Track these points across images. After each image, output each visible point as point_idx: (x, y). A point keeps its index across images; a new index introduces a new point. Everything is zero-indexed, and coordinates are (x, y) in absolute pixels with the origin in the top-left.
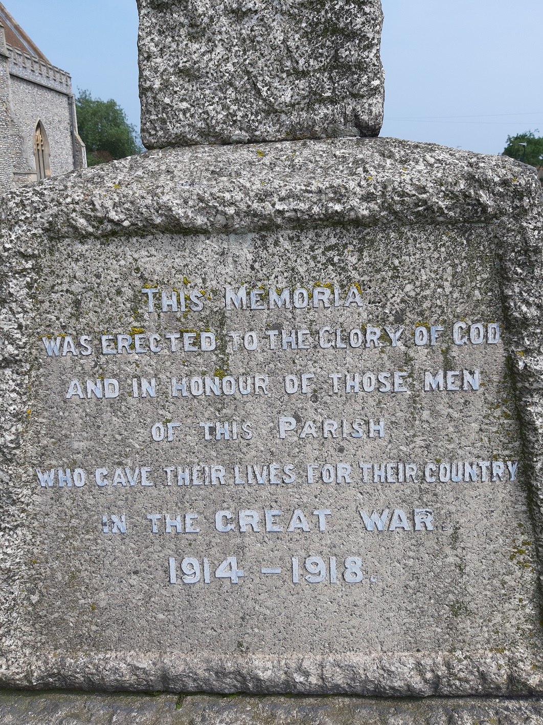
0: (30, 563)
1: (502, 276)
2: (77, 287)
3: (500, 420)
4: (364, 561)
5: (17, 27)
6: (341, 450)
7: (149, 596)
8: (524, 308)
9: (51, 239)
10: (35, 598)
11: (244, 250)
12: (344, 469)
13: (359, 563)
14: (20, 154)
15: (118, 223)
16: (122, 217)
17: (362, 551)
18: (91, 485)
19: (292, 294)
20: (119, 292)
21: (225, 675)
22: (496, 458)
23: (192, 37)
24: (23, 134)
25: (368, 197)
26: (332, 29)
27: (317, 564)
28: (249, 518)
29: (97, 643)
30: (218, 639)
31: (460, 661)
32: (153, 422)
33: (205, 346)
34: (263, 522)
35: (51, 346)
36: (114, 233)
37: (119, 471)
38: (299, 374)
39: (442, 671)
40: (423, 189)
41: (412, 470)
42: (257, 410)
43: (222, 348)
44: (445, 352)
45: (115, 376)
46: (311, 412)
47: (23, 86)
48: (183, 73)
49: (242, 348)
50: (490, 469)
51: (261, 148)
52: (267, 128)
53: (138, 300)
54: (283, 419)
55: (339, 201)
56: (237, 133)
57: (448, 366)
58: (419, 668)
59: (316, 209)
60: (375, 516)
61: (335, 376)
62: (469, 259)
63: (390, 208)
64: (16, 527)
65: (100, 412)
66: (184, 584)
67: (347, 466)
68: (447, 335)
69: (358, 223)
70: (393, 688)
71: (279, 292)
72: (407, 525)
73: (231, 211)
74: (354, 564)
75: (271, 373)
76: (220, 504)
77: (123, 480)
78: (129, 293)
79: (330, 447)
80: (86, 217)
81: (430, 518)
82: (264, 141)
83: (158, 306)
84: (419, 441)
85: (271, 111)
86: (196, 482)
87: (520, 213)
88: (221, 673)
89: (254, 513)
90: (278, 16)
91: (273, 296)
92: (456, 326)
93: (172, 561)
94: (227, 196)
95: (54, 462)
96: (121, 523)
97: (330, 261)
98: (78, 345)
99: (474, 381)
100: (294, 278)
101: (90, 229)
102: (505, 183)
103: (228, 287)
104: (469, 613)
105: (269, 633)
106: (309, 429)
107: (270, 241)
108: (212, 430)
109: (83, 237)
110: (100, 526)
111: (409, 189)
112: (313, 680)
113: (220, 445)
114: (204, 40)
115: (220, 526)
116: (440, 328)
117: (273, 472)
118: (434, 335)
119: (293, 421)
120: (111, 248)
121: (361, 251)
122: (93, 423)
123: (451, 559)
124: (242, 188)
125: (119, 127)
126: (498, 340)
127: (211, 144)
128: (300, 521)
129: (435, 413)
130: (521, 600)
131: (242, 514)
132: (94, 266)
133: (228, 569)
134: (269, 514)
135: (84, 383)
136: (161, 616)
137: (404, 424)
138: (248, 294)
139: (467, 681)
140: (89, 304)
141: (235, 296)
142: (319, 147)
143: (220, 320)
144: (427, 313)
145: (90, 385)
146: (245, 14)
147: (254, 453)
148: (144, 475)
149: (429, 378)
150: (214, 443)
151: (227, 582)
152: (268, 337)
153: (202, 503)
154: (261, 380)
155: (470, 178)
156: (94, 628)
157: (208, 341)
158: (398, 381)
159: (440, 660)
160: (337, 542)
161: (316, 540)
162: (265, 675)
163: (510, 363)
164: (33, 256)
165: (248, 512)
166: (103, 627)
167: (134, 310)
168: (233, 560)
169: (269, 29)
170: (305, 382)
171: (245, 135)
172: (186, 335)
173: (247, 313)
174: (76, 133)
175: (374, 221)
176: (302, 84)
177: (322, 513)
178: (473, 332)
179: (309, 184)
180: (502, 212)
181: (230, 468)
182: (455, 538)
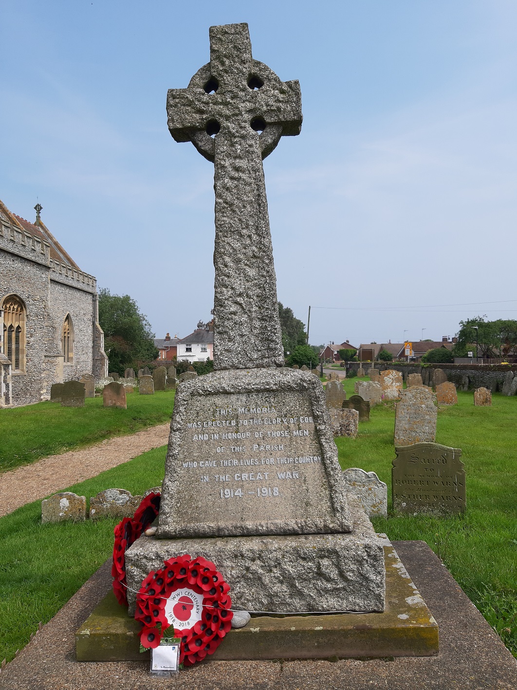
0: (178, 493)
1: (311, 404)
2: (198, 409)
3: (315, 444)
4: (279, 489)
5: (56, 244)
6: (271, 454)
7: (214, 503)
8: (317, 412)
9: (192, 396)
10: (178, 505)
11: (244, 398)
12: (272, 460)
13: (277, 489)
14: (52, 341)
15: (210, 392)
16: (212, 390)
17: (278, 486)
18: (199, 467)
19: (256, 410)
20: (209, 410)
21: (237, 528)
22: (314, 455)
23: (229, 341)
24: (56, 326)
25: (275, 384)
26: (267, 340)
27: (265, 490)
28: (245, 476)
29: (197, 520)
30: (235, 517)
31: (309, 521)
32: (217, 447)
33: (232, 424)
34: (249, 477)
35: (189, 425)
36: (209, 394)
37: (207, 462)
38: (259, 432)
39: (303, 524)
40: (289, 382)
41: (291, 460)
42: (247, 443)
43: (237, 425)
44: (298, 425)
45: (207, 433)
46: (262, 443)
47: (58, 288)
48: (226, 350)
49: (243, 425)
50: (313, 459)
51: (248, 370)
52: (250, 365)
53: (215, 412)
54: (254, 445)
55: (268, 385)
56: (241, 366)
57: (299, 429)
58: (297, 523)
59: (262, 387)
60: (282, 474)
61: (269, 432)
62: (303, 400)
63: (281, 387)
64: (175, 480)
65: (202, 444)
66: (225, 498)
67: (273, 459)
68: (298, 420)
69: (273, 391)
70: (288, 530)
71: (253, 409)
72: (291, 477)
73: (240, 388)
74: (276, 490)
75: (251, 432)
76: (236, 472)
77: (208, 465)
78: (212, 410)
79: (268, 454)
80: (202, 390)
81: (297, 474)
82: (249, 368)
83: (220, 413)
84: (293, 451)
85: (251, 360)
86: (229, 465)
87: (314, 388)
88: (236, 527)
89: (246, 474)
90: (253, 336)
91: (251, 410)
92: (301, 418)
93: (222, 490)
94: (239, 384)
95: (188, 460)
96: (207, 479)
97: (267, 400)
98: (197, 425)
99: (307, 433)
100: (257, 405)
101: (203, 393)
102: (310, 381)
103: (239, 408)
104: (311, 505)
105: (251, 514)
106: (262, 448)
107: (250, 396)
108: (234, 449)
109: (200, 395)
110: (200, 480)
111: (286, 382)
112: (264, 528)
113: (236, 454)
114: (232, 342)
115: (236, 479)
116: (297, 418)
117: (252, 461)
118: (295, 420)
119: (257, 446)
120: (208, 398)
121: (274, 398)
122: (200, 447)
123: (304, 488)
124: (243, 382)
125: (131, 317)
126: (312, 421)
127: (234, 369)
128: (260, 476)
129: (296, 442)
130: (326, 501)
131: (243, 475)
132: (203, 403)
133: (239, 493)
134: (251, 474)
135: (198, 436)
136: (218, 509)
137: (289, 446)
138: (245, 409)
139: (312, 528)
140: (201, 413)
141: (241, 410)
142: (264, 370)
143: (237, 417)
144: (293, 414)
145: (200, 436)
146: (244, 336)
147: (246, 456)
148: (214, 463)
149: (294, 433)
150: (235, 453)
151: (238, 497)
152: (250, 421)
153: (231, 472)
154: (248, 434)
155: (301, 379)
156: (197, 514)
157: (233, 423)
158: (286, 433)
159: (303, 520)
160: (271, 483)
161: (265, 482)
162: (249, 527)
163: (316, 427)
164: (187, 400)
165: (244, 474)
166: (199, 514)
167: (213, 415)
168: (240, 490)
169: (250, 339)
170: (260, 434)
171: (244, 367)
172: (227, 421)
173: (244, 415)
174: (97, 324)
175: (277, 390)
176: (259, 353)
177: (266, 474)
178: (305, 420)
179: (260, 381)
180: (309, 388)
181: (239, 461)
182: (305, 480)
